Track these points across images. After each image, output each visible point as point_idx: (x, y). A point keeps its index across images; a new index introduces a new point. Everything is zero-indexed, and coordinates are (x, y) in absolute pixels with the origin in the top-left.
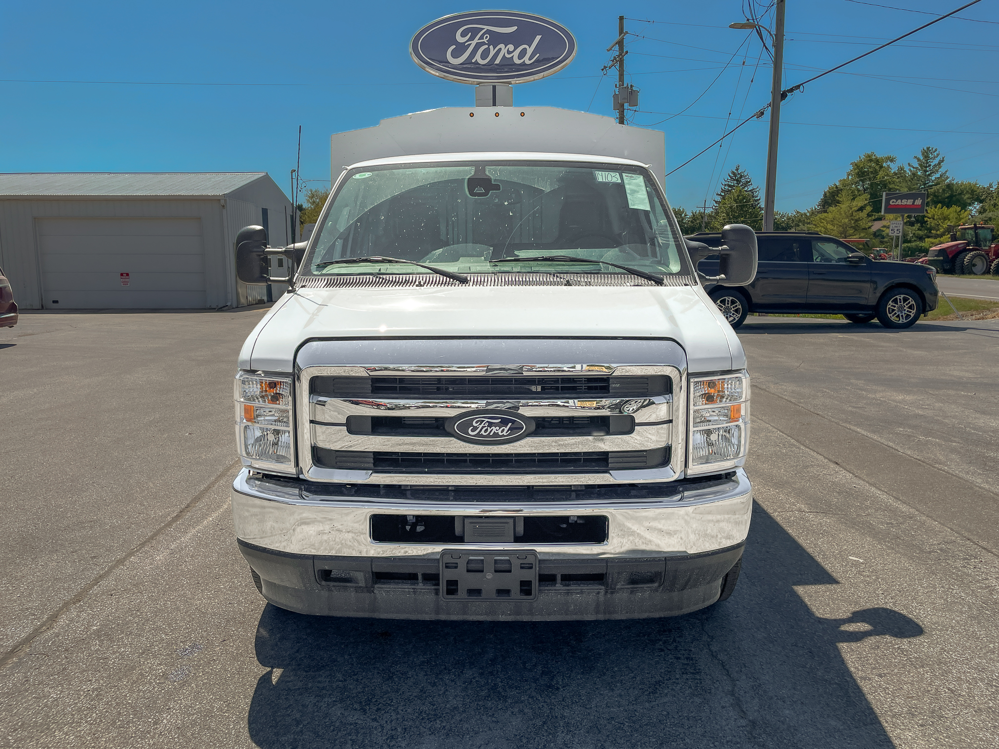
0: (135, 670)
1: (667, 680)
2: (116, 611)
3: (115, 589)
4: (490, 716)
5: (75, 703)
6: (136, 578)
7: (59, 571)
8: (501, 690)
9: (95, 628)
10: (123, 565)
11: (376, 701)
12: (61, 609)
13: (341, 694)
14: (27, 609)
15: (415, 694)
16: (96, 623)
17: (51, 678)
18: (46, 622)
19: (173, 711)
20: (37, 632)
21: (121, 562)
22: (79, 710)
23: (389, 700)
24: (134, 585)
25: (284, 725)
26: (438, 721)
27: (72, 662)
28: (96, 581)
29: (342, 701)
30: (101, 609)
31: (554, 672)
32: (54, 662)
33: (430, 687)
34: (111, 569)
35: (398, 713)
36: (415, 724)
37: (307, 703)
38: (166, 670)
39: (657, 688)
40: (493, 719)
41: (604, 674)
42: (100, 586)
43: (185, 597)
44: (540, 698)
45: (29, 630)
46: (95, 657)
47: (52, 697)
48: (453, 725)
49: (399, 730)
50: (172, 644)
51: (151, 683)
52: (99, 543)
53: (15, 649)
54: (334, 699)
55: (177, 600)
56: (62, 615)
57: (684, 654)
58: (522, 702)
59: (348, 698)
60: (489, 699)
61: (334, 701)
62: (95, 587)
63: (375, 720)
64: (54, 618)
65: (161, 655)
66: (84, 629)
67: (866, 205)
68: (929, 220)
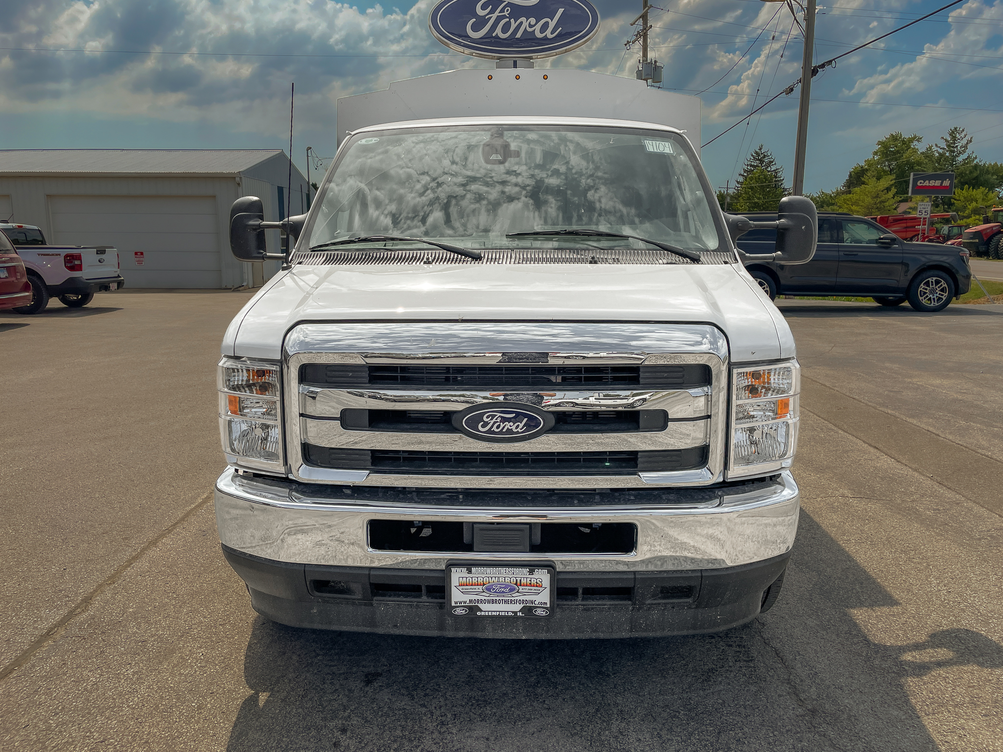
0: (175, 653)
1: (720, 667)
2: (152, 593)
3: (148, 571)
4: (541, 702)
5: (115, 687)
6: (170, 560)
7: (91, 552)
8: (550, 676)
9: (131, 610)
10: (156, 547)
11: (424, 686)
12: (95, 591)
13: (387, 679)
14: (61, 591)
15: (463, 680)
16: (132, 606)
17: (90, 661)
18: (81, 604)
19: (216, 695)
20: (71, 614)
21: (154, 543)
22: (120, 695)
23: (437, 685)
24: (168, 567)
25: (331, 710)
26: (488, 708)
27: (110, 645)
28: (129, 563)
29: (388, 686)
30: (136, 591)
31: (602, 659)
32: (91, 645)
33: (477, 673)
34: (144, 550)
35: (446, 699)
36: (465, 710)
37: (353, 688)
38: (207, 653)
39: (710, 676)
40: (545, 705)
41: (655, 661)
42: (133, 567)
43: (221, 579)
44: (591, 685)
45: (64, 612)
46: (133, 640)
47: (92, 680)
48: (504, 712)
49: (449, 716)
50: (212, 626)
51: (192, 667)
52: (130, 524)
53: (50, 632)
54: (380, 684)
55: (213, 583)
56: (96, 597)
57: (735, 642)
58: (573, 688)
59: (394, 682)
60: (539, 685)
61: (380, 686)
62: (129, 569)
63: (424, 706)
64: (88, 600)
65: (200, 638)
66: (120, 611)
67: (891, 186)
68: (956, 201)
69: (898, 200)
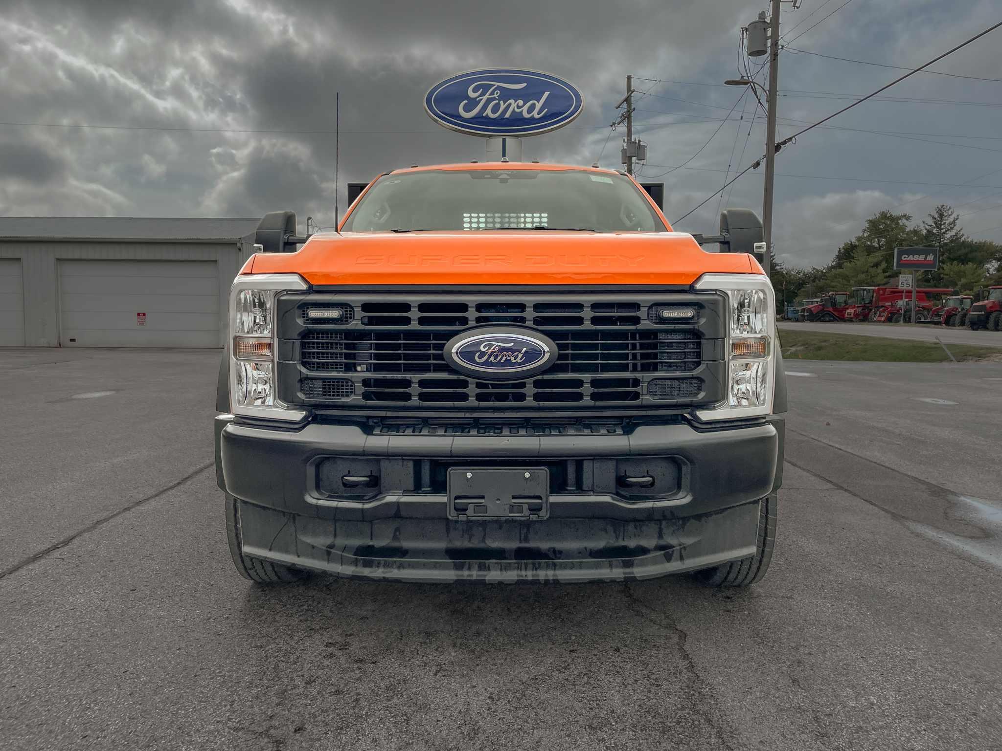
67: (881, 261)
68: (945, 276)
69: (887, 274)
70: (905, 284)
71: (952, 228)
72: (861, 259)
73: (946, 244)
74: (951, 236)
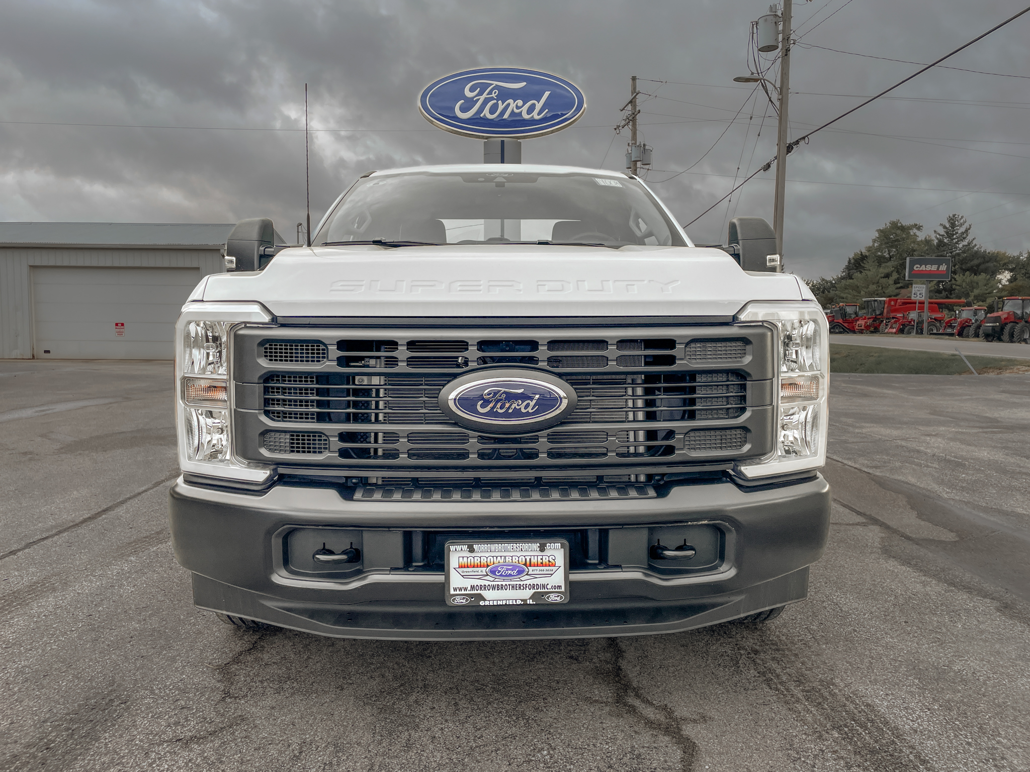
67: (892, 272)
68: (958, 287)
69: (899, 285)
70: (918, 294)
71: (964, 238)
72: (872, 270)
73: (958, 254)
74: (963, 246)
